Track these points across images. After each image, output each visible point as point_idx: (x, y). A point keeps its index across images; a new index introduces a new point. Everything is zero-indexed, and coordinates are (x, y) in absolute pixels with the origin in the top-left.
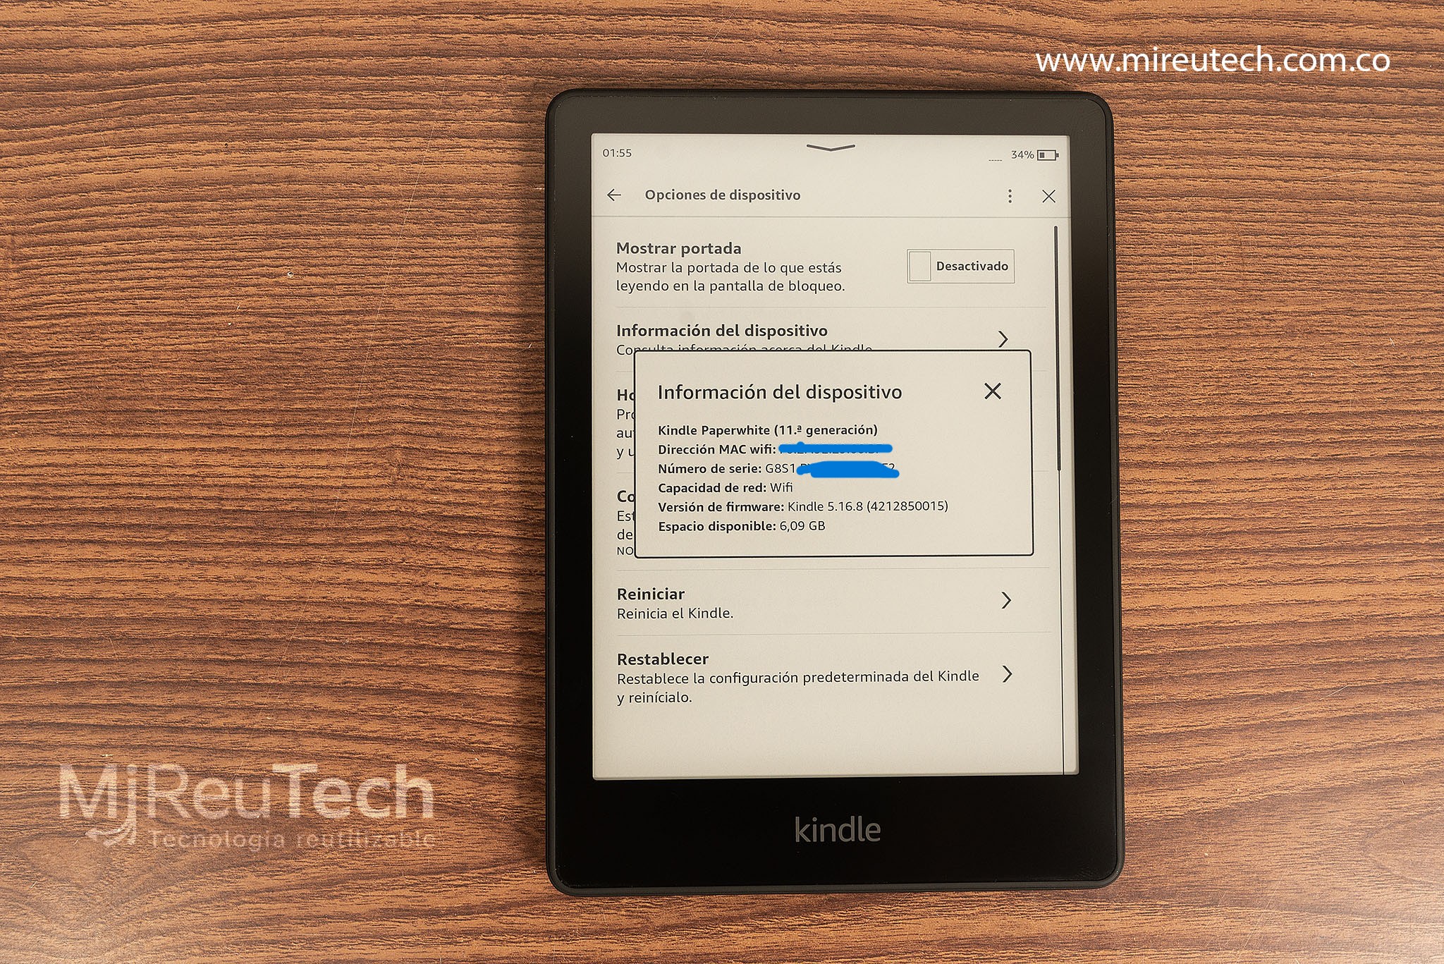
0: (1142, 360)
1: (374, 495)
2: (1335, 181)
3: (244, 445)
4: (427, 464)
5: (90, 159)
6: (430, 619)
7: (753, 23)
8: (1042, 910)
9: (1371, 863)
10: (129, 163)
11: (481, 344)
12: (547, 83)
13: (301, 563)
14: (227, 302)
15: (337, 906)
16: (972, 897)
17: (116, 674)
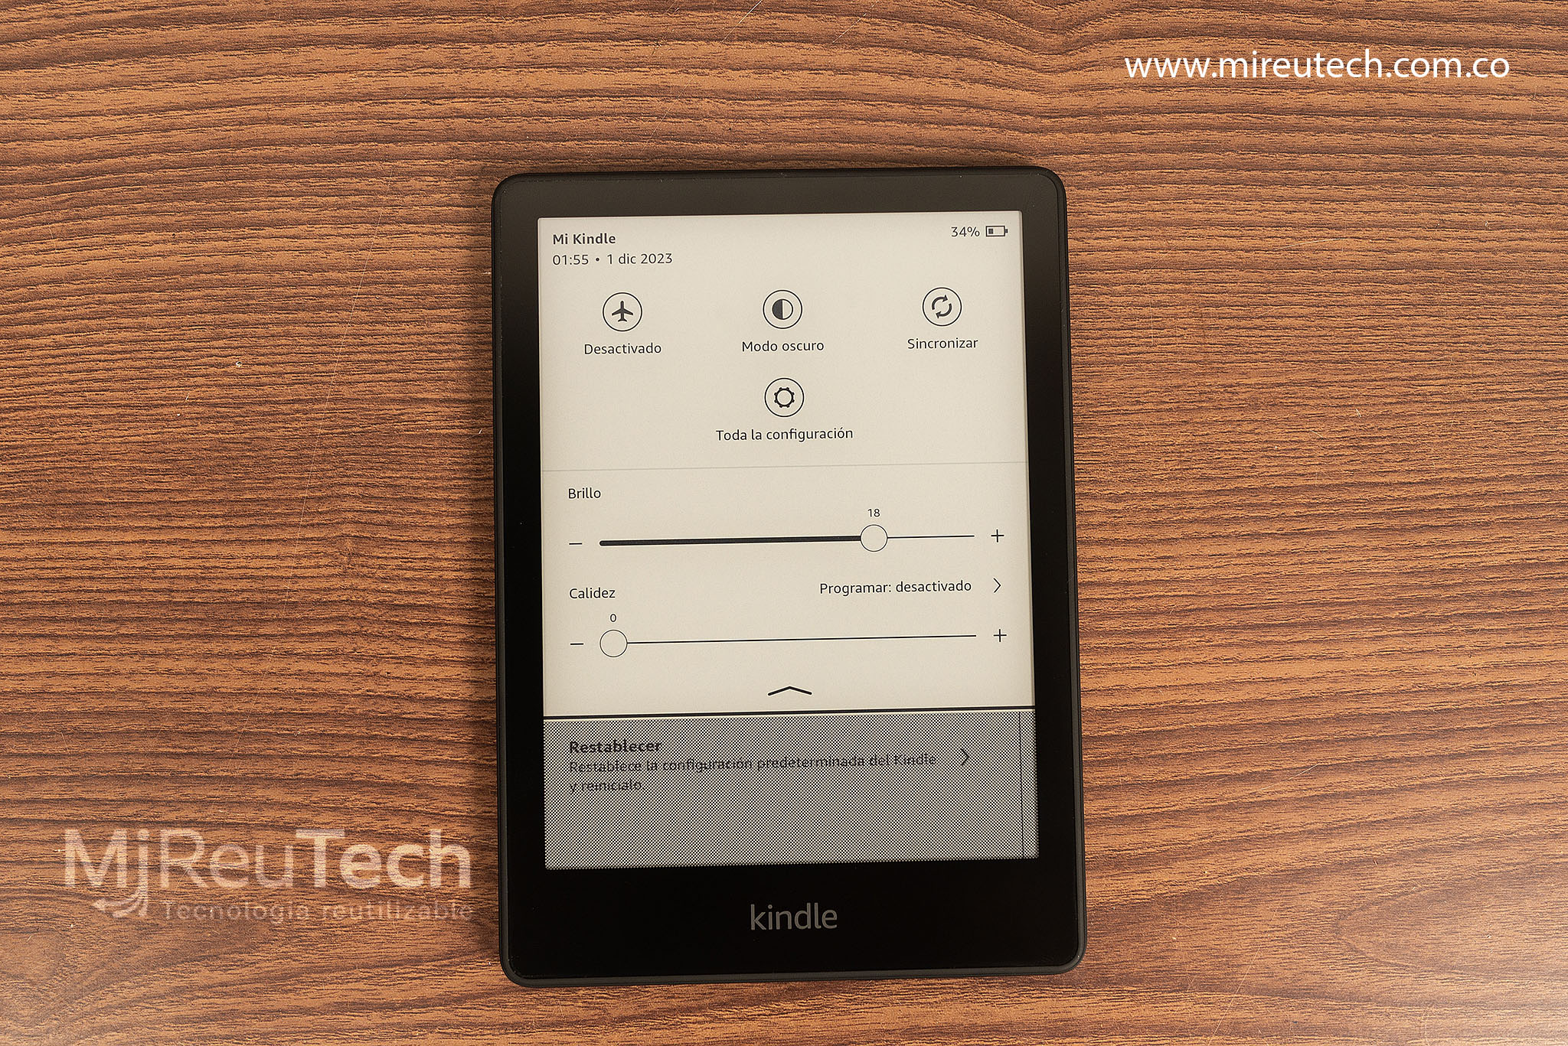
0: (1102, 435)
1: (325, 585)
2: (1297, 250)
3: (194, 536)
4: (377, 552)
5: (37, 252)
6: (382, 709)
7: (702, 102)
8: (1007, 997)
9: (1344, 946)
10: (77, 255)
11: (431, 431)
12: (494, 166)
13: (252, 655)
14: (176, 393)
15: (291, 1000)
16: (935, 984)
17: (68, 768)
